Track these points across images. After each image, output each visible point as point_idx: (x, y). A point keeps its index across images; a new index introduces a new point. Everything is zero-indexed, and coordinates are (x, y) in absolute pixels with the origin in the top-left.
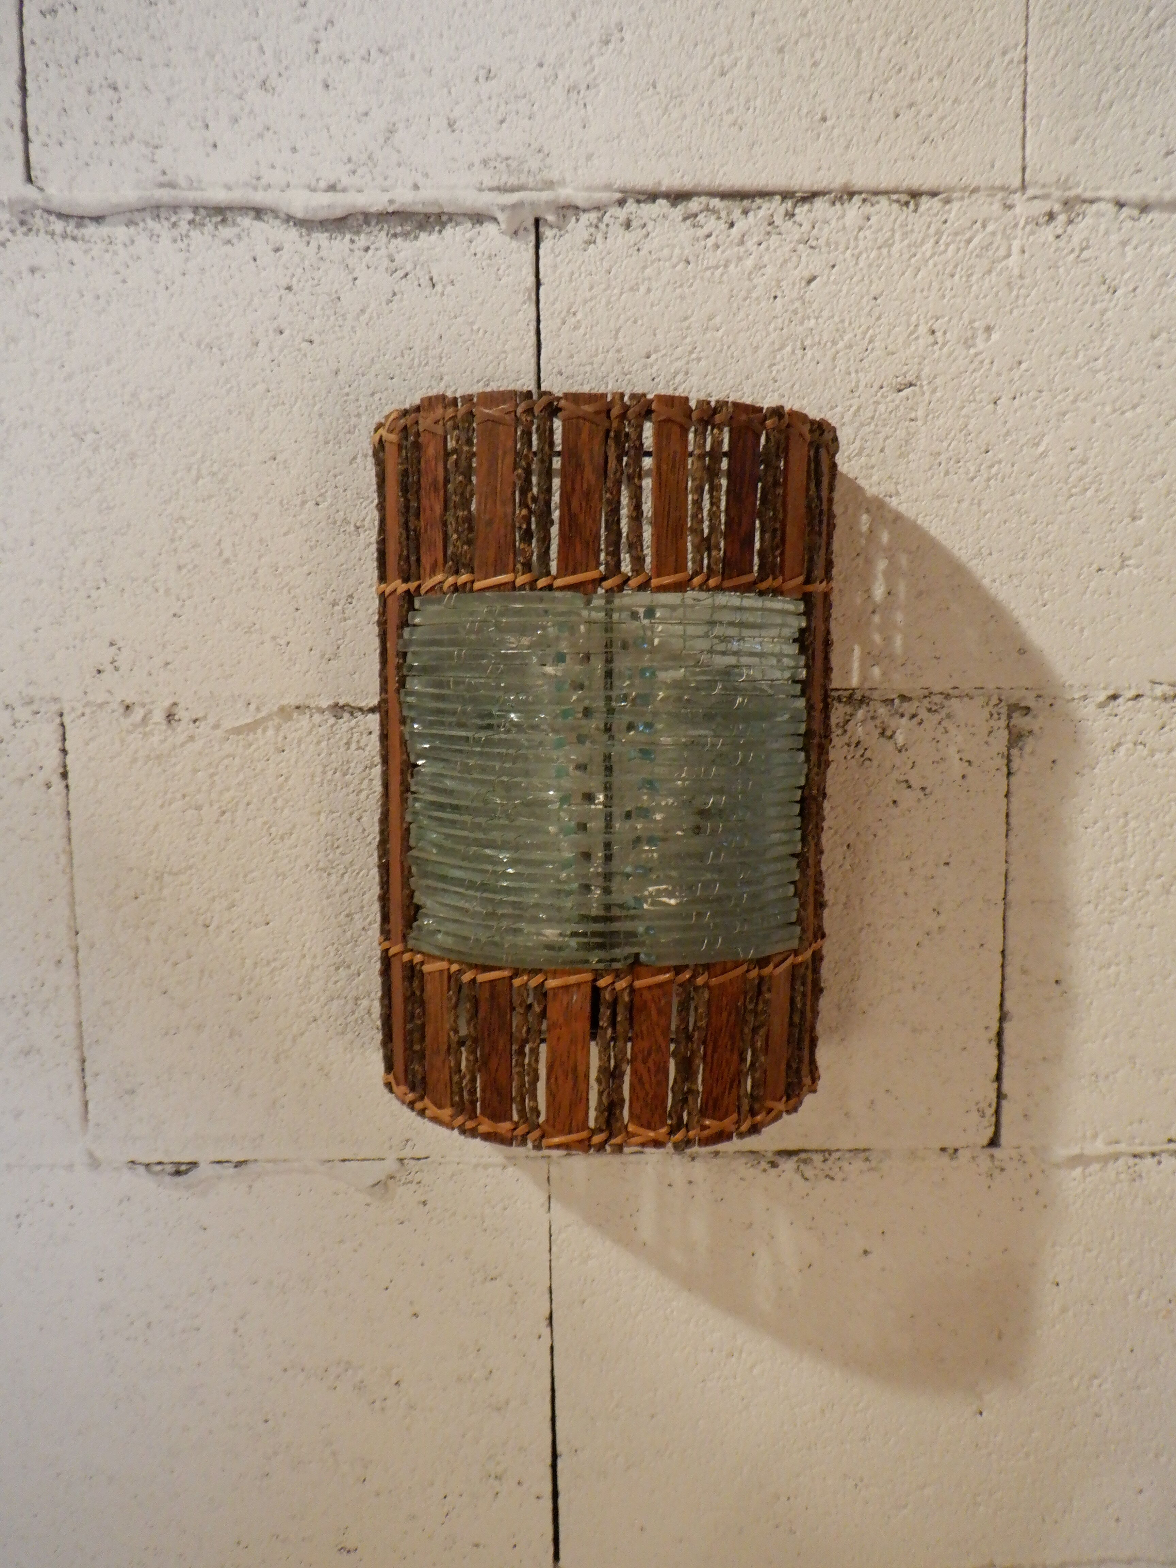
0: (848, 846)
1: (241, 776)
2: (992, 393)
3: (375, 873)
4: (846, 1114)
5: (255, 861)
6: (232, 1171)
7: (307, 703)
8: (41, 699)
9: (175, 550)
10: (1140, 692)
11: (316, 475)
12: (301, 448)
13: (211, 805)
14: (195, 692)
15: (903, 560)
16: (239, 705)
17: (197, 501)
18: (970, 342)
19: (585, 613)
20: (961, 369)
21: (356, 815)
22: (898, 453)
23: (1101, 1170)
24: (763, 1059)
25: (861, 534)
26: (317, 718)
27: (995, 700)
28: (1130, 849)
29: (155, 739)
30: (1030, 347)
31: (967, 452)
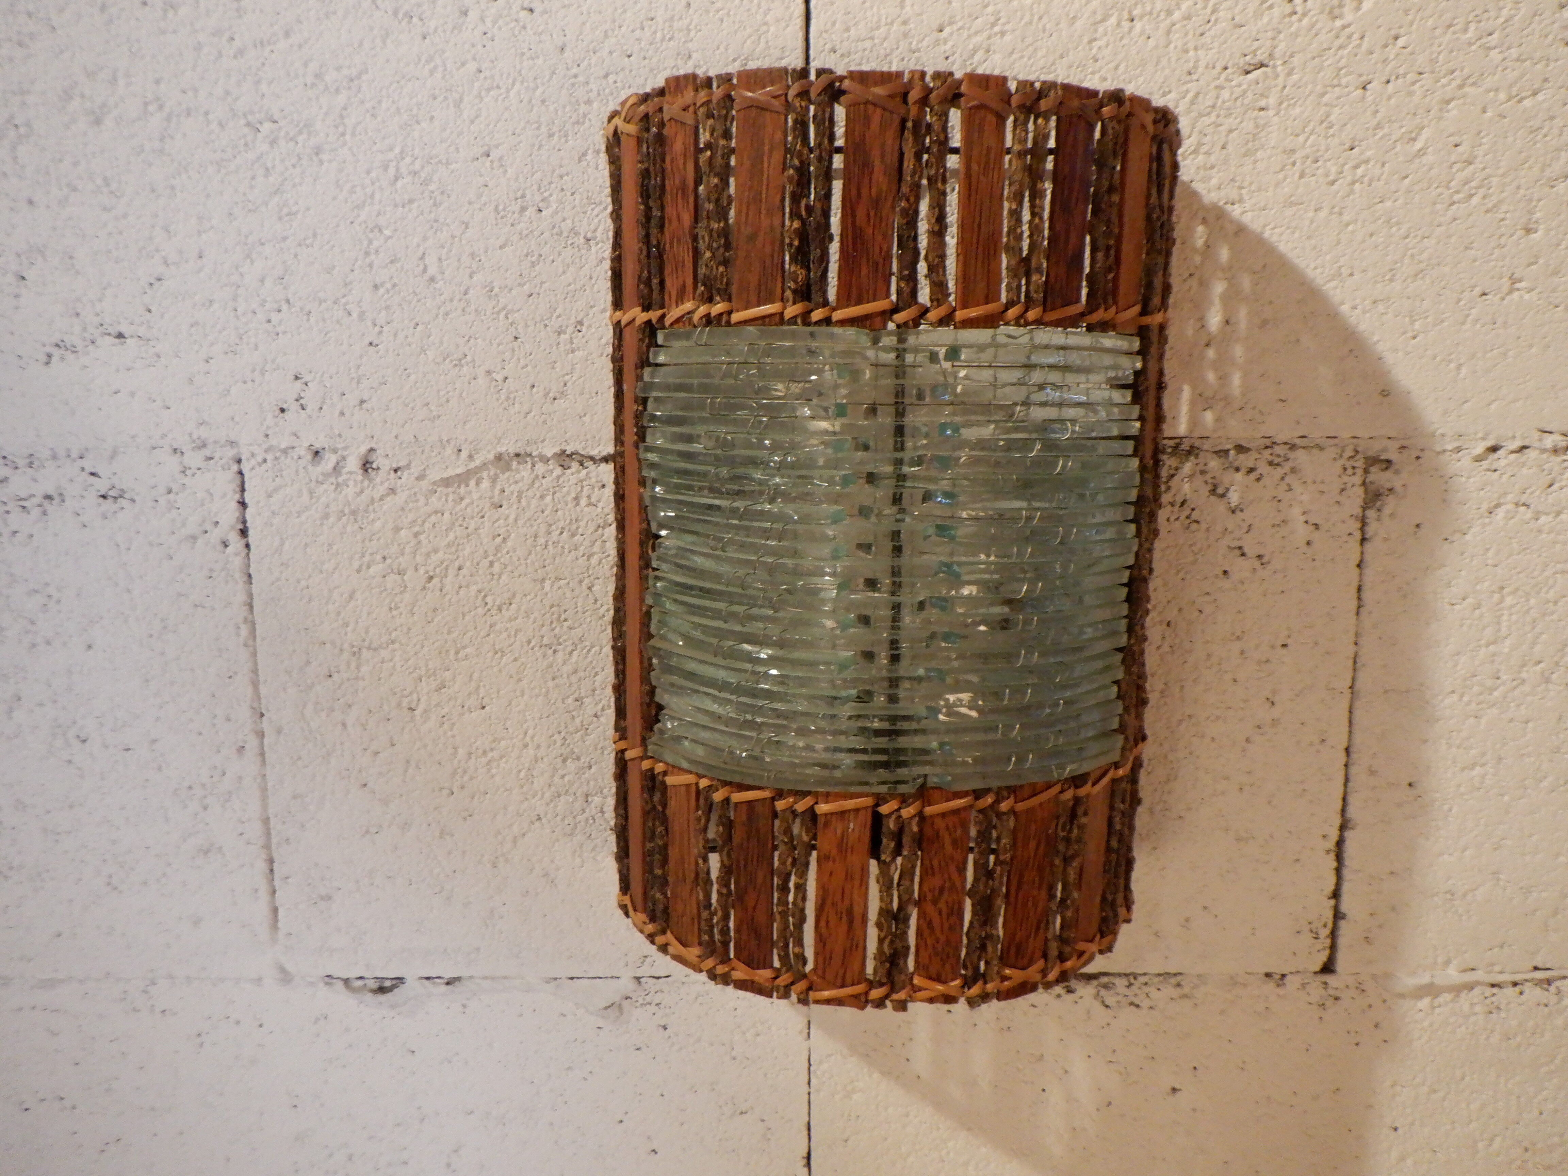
0: (1168, 624)
1: (452, 536)
2: (1361, 75)
3: (608, 651)
4: (1156, 934)
5: (469, 634)
6: (444, 988)
7: (528, 450)
8: (215, 442)
9: (370, 266)
10: (1526, 443)
11: (538, 176)
12: (520, 142)
13: (416, 570)
14: (396, 437)
15: (1246, 282)
16: (449, 451)
17: (396, 206)
18: (1336, 12)
19: (870, 353)
20: (1325, 46)
21: (587, 581)
22: (1244, 150)
23: (1452, 1001)
24: (1076, 895)
25: (1195, 250)
26: (540, 468)
27: (1349, 452)
28: (1504, 631)
29: (350, 491)
30: (1410, 17)
31: (1327, 150)
